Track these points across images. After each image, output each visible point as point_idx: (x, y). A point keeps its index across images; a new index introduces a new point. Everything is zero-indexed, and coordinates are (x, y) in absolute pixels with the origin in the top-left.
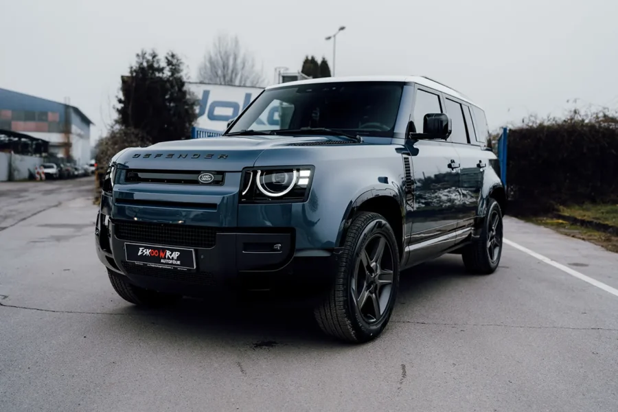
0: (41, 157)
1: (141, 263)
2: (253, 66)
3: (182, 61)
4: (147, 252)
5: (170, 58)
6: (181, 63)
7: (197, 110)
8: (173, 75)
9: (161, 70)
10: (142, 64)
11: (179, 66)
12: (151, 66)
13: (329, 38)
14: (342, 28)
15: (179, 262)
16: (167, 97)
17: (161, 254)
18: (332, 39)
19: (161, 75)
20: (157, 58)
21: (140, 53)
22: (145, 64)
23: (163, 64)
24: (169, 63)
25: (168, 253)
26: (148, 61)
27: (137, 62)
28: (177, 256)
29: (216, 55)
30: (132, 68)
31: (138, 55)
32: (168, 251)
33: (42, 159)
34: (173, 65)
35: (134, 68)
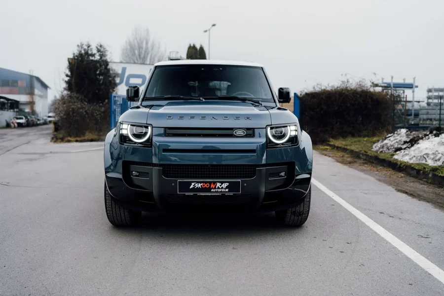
0: (14, 111)
1: (192, 194)
2: (159, 48)
3: (107, 49)
4: (200, 185)
5: (99, 47)
6: (106, 50)
7: (118, 80)
8: (101, 58)
9: (93, 55)
10: (81, 51)
11: (105, 52)
12: (87, 53)
13: (206, 31)
14: (214, 25)
15: (227, 190)
16: (98, 72)
17: (212, 186)
18: (208, 32)
19: (93, 58)
20: (91, 47)
21: (80, 45)
22: (83, 52)
23: (95, 51)
24: (99, 51)
25: (218, 185)
26: (85, 50)
27: (78, 50)
28: (226, 186)
29: (134, 41)
30: (74, 54)
31: (78, 46)
32: (218, 183)
33: (15, 113)
34: (101, 52)
35: (76, 54)
